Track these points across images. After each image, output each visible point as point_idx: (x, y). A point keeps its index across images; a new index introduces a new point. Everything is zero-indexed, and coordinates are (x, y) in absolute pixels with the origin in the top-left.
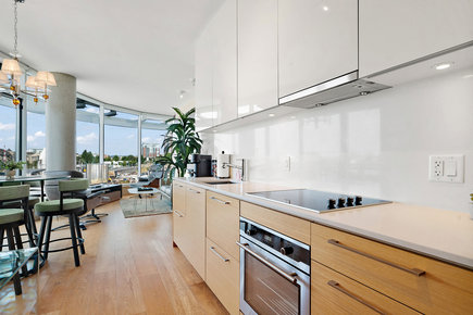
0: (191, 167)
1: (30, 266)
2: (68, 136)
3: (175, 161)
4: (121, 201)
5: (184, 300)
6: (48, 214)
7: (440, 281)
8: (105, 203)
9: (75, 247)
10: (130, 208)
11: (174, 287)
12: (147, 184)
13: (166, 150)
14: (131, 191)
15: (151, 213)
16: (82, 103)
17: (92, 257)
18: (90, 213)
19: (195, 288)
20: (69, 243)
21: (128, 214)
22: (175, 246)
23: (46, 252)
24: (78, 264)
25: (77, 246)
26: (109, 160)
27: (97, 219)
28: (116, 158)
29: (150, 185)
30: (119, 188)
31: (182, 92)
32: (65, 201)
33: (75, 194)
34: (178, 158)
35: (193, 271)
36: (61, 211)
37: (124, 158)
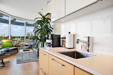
0: (49, 41)
4: (17, 55)
10: (20, 58)
12: (27, 47)
13: (36, 33)
21: (19, 62)
26: (17, 38)
28: (19, 37)
30: (17, 49)
34: (41, 37)
37: (22, 37)
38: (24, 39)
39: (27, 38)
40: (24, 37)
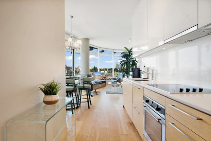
0: (131, 73)
1: (76, 106)
2: (87, 61)
3: (125, 71)
4: (106, 87)
5: (124, 127)
6: (81, 89)
7: (206, 123)
8: (99, 88)
9: (88, 102)
10: (109, 90)
11: (121, 122)
12: (116, 80)
13: (122, 66)
14: (109, 83)
15: (116, 93)
16: (91, 48)
17: (94, 106)
18: (94, 91)
19: (129, 124)
20: (86, 100)
21: (108, 93)
22: (124, 107)
23: (80, 102)
24: (89, 108)
25: (89, 102)
26: (103, 70)
27: (96, 93)
28: (106, 69)
29: (117, 81)
30: (105, 82)
31: (130, 39)
32: (85, 85)
33: (88, 83)
34: (126, 69)
35: (129, 118)
36: (84, 88)
37: (109, 70)
38: (112, 72)
39: (115, 70)
40: (111, 69)
